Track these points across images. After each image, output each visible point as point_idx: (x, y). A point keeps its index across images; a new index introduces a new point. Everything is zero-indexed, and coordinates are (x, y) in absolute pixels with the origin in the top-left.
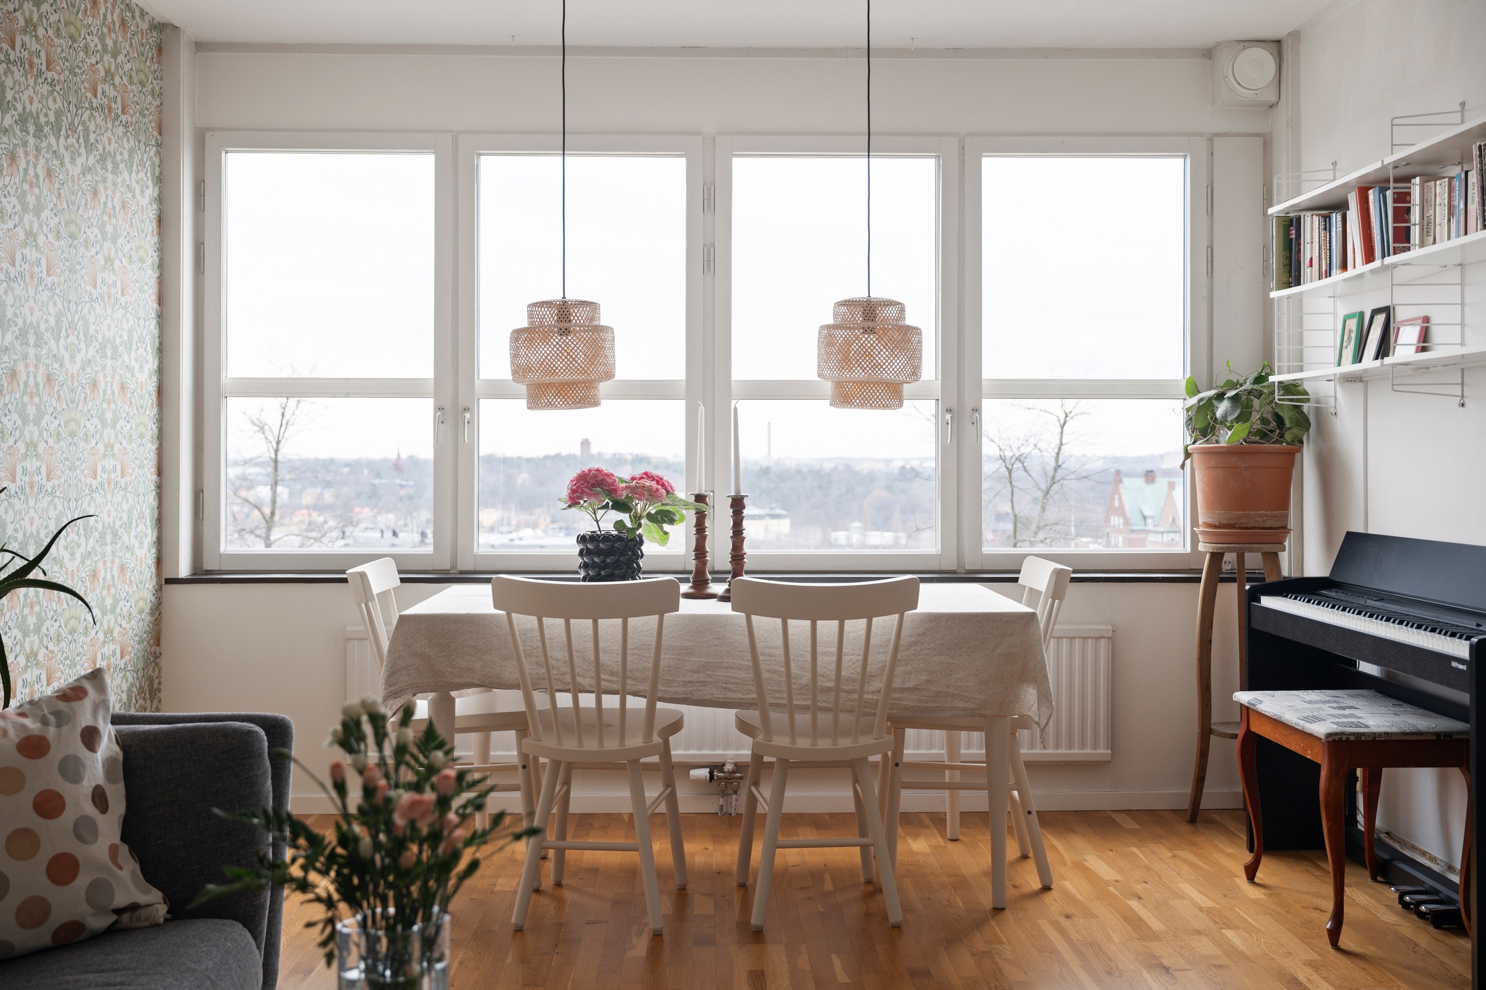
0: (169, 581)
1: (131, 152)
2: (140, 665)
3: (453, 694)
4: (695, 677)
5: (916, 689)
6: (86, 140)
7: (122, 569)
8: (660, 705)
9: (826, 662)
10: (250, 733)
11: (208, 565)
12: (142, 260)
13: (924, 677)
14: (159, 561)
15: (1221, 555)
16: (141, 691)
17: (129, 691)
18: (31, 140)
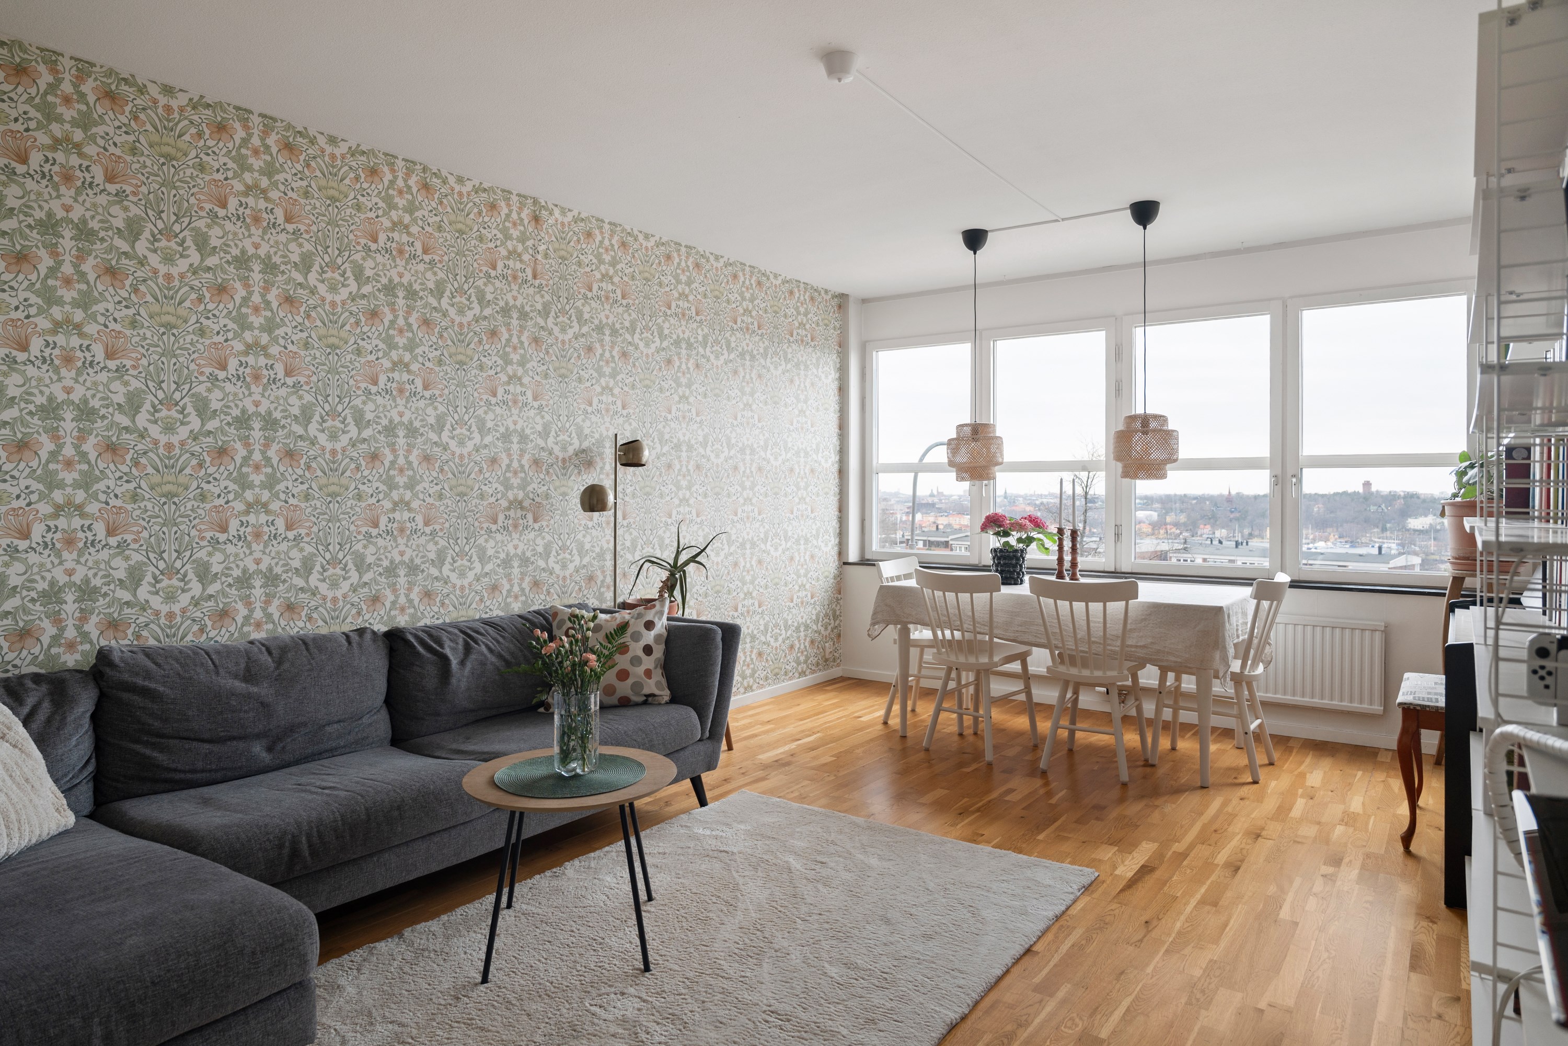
0: (845, 563)
1: (818, 359)
2: (826, 603)
3: (911, 626)
4: (1020, 629)
5: (1144, 647)
6: (785, 358)
7: (812, 557)
8: (996, 640)
9: (1097, 627)
10: (711, 629)
11: (868, 556)
12: (826, 409)
13: (1149, 640)
14: (840, 554)
15: (1462, 579)
16: (826, 615)
17: (818, 615)
18: (748, 363)
